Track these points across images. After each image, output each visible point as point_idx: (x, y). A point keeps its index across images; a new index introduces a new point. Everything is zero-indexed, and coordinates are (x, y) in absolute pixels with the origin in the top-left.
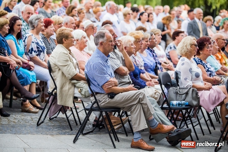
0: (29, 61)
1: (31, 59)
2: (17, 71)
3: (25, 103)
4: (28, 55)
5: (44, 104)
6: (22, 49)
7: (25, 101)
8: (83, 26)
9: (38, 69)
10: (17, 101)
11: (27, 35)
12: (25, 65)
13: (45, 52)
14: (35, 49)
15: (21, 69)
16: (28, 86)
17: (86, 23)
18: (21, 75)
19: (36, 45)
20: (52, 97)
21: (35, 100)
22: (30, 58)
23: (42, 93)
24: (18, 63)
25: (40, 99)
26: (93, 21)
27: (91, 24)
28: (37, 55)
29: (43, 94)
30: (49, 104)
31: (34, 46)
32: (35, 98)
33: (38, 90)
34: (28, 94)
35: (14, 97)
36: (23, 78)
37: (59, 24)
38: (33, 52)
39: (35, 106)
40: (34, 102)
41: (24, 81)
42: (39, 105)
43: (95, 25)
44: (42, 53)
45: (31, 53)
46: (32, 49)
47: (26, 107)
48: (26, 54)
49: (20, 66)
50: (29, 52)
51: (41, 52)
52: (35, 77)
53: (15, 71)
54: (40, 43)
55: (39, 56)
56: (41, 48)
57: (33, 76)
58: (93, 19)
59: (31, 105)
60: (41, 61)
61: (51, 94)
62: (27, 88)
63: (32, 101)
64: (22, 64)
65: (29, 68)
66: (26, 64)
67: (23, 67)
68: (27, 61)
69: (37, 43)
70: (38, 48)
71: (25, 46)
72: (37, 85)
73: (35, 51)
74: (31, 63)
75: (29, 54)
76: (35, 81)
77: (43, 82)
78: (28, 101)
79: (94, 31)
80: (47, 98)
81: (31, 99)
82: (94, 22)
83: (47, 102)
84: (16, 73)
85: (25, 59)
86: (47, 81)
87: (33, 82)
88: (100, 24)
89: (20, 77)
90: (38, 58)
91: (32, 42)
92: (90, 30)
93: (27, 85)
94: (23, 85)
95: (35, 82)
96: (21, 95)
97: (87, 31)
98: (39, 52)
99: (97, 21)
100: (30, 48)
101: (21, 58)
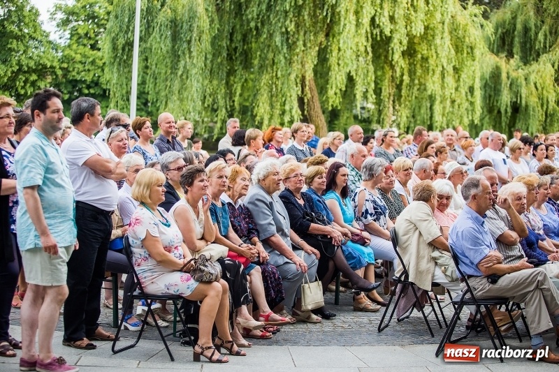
0: (361, 230)
1: (367, 228)
2: (343, 247)
3: (359, 297)
4: (361, 220)
5: (388, 297)
6: (350, 212)
7: (358, 294)
8: (443, 170)
9: (377, 242)
10: (346, 294)
11: (358, 190)
12: (357, 238)
13: (387, 215)
14: (371, 211)
15: (349, 243)
16: (363, 269)
17: (449, 166)
18: (350, 253)
19: (372, 205)
20: (399, 286)
21: (375, 291)
22: (365, 225)
23: (384, 280)
24: (345, 235)
25: (381, 289)
26: (462, 162)
27: (459, 168)
28: (375, 220)
29: (387, 281)
30: (396, 298)
31: (370, 206)
32: (374, 288)
33: (378, 276)
34: (362, 283)
35: (341, 289)
36: (354, 258)
37: (405, 170)
38: (369, 216)
39: (374, 300)
40: (373, 294)
41: (357, 262)
42: (381, 300)
43: (464, 168)
44: (382, 217)
45: (366, 218)
46: (367, 211)
47: (360, 303)
48: (358, 219)
49: (347, 238)
50: (362, 216)
51: (381, 214)
52: (372, 256)
53: (341, 247)
54: (378, 200)
55: (377, 222)
56: (381, 209)
57: (369, 254)
58: (461, 158)
59: (369, 300)
60: (381, 228)
61: (399, 280)
62: (360, 273)
63: (370, 294)
64: (350, 235)
65: (363, 242)
66: (357, 235)
67: (353, 241)
68: (358, 232)
69: (374, 202)
70: (375, 208)
71: (356, 207)
72: (376, 267)
73: (371, 215)
74: (365, 234)
75: (363, 219)
76: (373, 262)
78: (363, 294)
79: (462, 178)
81: (368, 291)
82: (464, 164)
83: (393, 293)
84: (343, 251)
85: (356, 227)
86: (393, 259)
87: (369, 264)
88: (472, 165)
89: (350, 257)
90: (376, 224)
91: (367, 200)
92: (457, 176)
93: (360, 268)
94: (355, 268)
95: (373, 264)
96: (353, 285)
97: (452, 179)
98: (378, 214)
100: (363, 211)
101: (350, 227)
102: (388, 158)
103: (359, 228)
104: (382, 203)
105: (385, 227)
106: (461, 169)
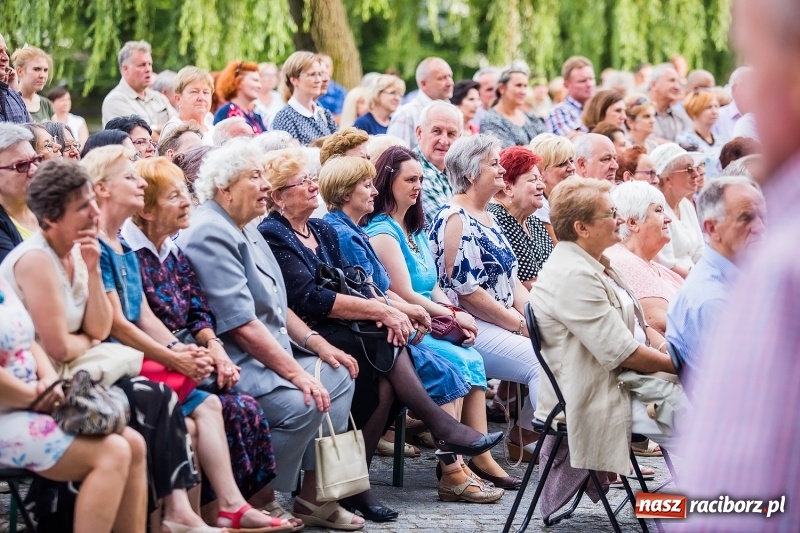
0: (455, 309)
2: (414, 350)
3: (452, 467)
4: (452, 286)
5: (519, 468)
6: (427, 266)
7: (450, 460)
8: (649, 166)
9: (490, 336)
10: (419, 462)
11: (444, 214)
12: (443, 327)
13: (514, 272)
14: (476, 263)
15: (427, 340)
16: (459, 402)
17: (661, 154)
18: (429, 363)
19: (477, 249)
20: (548, 441)
21: (488, 454)
22: (461, 298)
23: (510, 425)
24: (417, 320)
25: (503, 449)
26: (688, 145)
27: (682, 158)
28: (484, 286)
30: (540, 468)
31: (473, 253)
32: (487, 447)
33: (494, 417)
34: (460, 433)
35: (408, 448)
36: (438, 374)
37: (561, 165)
38: (470, 276)
39: (486, 476)
40: (484, 461)
41: (443, 384)
42: (501, 473)
43: (696, 158)
45: (463, 280)
46: (465, 263)
47: (456, 483)
48: (445, 283)
49: (422, 329)
50: (454, 276)
51: (498, 271)
52: (481, 369)
53: (409, 351)
54: (492, 238)
55: (490, 290)
56: (499, 258)
57: (472, 366)
58: (688, 135)
59: (474, 475)
60: (500, 305)
61: (544, 429)
62: (454, 409)
63: (476, 460)
64: (429, 320)
65: (459, 337)
66: (445, 320)
67: (436, 335)
68: (447, 312)
69: (483, 242)
70: (484, 258)
71: (439, 253)
72: (489, 397)
73: (475, 272)
74: (464, 318)
75: (456, 282)
76: (483, 384)
77: (513, 384)
78: (460, 460)
79: (693, 184)
80: (532, 446)
81: (473, 452)
82: (693, 148)
83: (532, 459)
84: (412, 359)
85: (441, 302)
86: (529, 379)
87: (475, 389)
88: (715, 153)
89: (428, 372)
90: (488, 296)
91: (465, 238)
92: (678, 181)
93: (453, 398)
94: (440, 399)
95: (482, 388)
96: (436, 439)
97: (668, 185)
98: (493, 269)
99: (702, 145)
100: (458, 262)
101: (427, 301)
102: (512, 135)
103: (449, 303)
104: (501, 244)
105: (510, 302)
106: (687, 161)
